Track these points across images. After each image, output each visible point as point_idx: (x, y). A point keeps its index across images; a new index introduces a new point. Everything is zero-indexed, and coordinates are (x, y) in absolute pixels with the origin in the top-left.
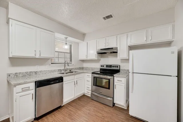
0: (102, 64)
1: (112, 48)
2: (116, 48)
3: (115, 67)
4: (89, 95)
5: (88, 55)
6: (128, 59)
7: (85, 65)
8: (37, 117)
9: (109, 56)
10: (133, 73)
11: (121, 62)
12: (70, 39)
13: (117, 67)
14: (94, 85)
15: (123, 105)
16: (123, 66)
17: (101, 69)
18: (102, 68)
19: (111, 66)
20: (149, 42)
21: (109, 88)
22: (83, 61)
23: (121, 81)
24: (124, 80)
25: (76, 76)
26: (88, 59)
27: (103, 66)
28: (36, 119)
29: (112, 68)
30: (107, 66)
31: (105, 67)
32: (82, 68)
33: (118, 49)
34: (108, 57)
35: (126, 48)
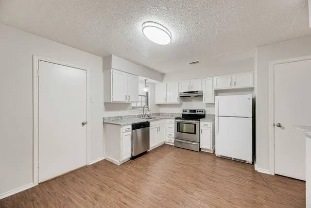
0: (185, 108)
1: (197, 92)
2: (202, 92)
3: (200, 112)
4: (172, 143)
5: (168, 98)
6: (214, 104)
7: (162, 110)
8: (134, 156)
9: (193, 100)
10: (219, 116)
11: (207, 106)
12: (149, 80)
13: (202, 112)
14: (178, 131)
15: (209, 148)
16: (209, 111)
17: (183, 115)
18: (185, 113)
19: (194, 111)
20: (233, 87)
21: (195, 134)
22: (159, 105)
23: (207, 125)
24: (210, 124)
25: (158, 122)
26: (167, 103)
27: (186, 111)
28: (133, 158)
29: (197, 113)
30: (191, 111)
31: (188, 112)
32: (159, 114)
33: (204, 92)
34: (190, 101)
35: (211, 93)
